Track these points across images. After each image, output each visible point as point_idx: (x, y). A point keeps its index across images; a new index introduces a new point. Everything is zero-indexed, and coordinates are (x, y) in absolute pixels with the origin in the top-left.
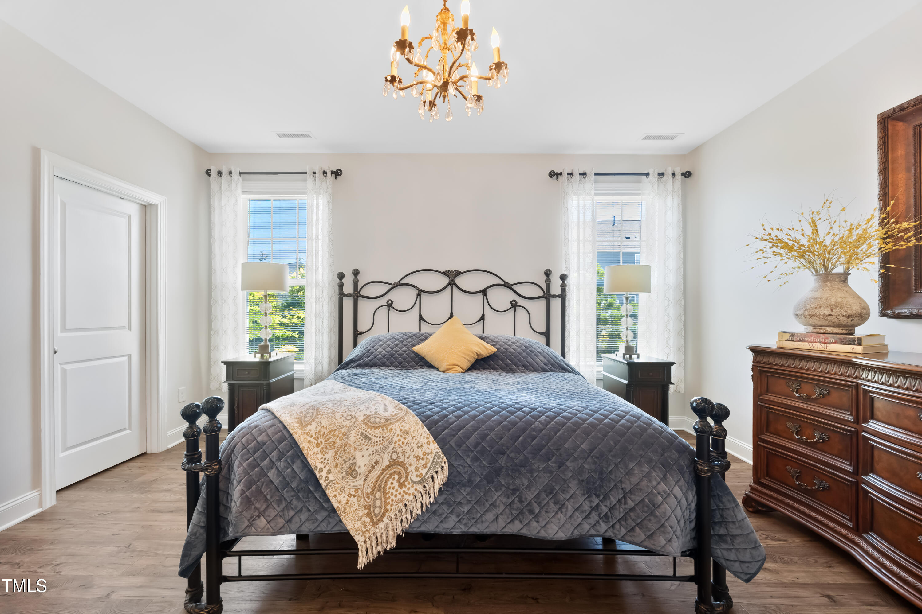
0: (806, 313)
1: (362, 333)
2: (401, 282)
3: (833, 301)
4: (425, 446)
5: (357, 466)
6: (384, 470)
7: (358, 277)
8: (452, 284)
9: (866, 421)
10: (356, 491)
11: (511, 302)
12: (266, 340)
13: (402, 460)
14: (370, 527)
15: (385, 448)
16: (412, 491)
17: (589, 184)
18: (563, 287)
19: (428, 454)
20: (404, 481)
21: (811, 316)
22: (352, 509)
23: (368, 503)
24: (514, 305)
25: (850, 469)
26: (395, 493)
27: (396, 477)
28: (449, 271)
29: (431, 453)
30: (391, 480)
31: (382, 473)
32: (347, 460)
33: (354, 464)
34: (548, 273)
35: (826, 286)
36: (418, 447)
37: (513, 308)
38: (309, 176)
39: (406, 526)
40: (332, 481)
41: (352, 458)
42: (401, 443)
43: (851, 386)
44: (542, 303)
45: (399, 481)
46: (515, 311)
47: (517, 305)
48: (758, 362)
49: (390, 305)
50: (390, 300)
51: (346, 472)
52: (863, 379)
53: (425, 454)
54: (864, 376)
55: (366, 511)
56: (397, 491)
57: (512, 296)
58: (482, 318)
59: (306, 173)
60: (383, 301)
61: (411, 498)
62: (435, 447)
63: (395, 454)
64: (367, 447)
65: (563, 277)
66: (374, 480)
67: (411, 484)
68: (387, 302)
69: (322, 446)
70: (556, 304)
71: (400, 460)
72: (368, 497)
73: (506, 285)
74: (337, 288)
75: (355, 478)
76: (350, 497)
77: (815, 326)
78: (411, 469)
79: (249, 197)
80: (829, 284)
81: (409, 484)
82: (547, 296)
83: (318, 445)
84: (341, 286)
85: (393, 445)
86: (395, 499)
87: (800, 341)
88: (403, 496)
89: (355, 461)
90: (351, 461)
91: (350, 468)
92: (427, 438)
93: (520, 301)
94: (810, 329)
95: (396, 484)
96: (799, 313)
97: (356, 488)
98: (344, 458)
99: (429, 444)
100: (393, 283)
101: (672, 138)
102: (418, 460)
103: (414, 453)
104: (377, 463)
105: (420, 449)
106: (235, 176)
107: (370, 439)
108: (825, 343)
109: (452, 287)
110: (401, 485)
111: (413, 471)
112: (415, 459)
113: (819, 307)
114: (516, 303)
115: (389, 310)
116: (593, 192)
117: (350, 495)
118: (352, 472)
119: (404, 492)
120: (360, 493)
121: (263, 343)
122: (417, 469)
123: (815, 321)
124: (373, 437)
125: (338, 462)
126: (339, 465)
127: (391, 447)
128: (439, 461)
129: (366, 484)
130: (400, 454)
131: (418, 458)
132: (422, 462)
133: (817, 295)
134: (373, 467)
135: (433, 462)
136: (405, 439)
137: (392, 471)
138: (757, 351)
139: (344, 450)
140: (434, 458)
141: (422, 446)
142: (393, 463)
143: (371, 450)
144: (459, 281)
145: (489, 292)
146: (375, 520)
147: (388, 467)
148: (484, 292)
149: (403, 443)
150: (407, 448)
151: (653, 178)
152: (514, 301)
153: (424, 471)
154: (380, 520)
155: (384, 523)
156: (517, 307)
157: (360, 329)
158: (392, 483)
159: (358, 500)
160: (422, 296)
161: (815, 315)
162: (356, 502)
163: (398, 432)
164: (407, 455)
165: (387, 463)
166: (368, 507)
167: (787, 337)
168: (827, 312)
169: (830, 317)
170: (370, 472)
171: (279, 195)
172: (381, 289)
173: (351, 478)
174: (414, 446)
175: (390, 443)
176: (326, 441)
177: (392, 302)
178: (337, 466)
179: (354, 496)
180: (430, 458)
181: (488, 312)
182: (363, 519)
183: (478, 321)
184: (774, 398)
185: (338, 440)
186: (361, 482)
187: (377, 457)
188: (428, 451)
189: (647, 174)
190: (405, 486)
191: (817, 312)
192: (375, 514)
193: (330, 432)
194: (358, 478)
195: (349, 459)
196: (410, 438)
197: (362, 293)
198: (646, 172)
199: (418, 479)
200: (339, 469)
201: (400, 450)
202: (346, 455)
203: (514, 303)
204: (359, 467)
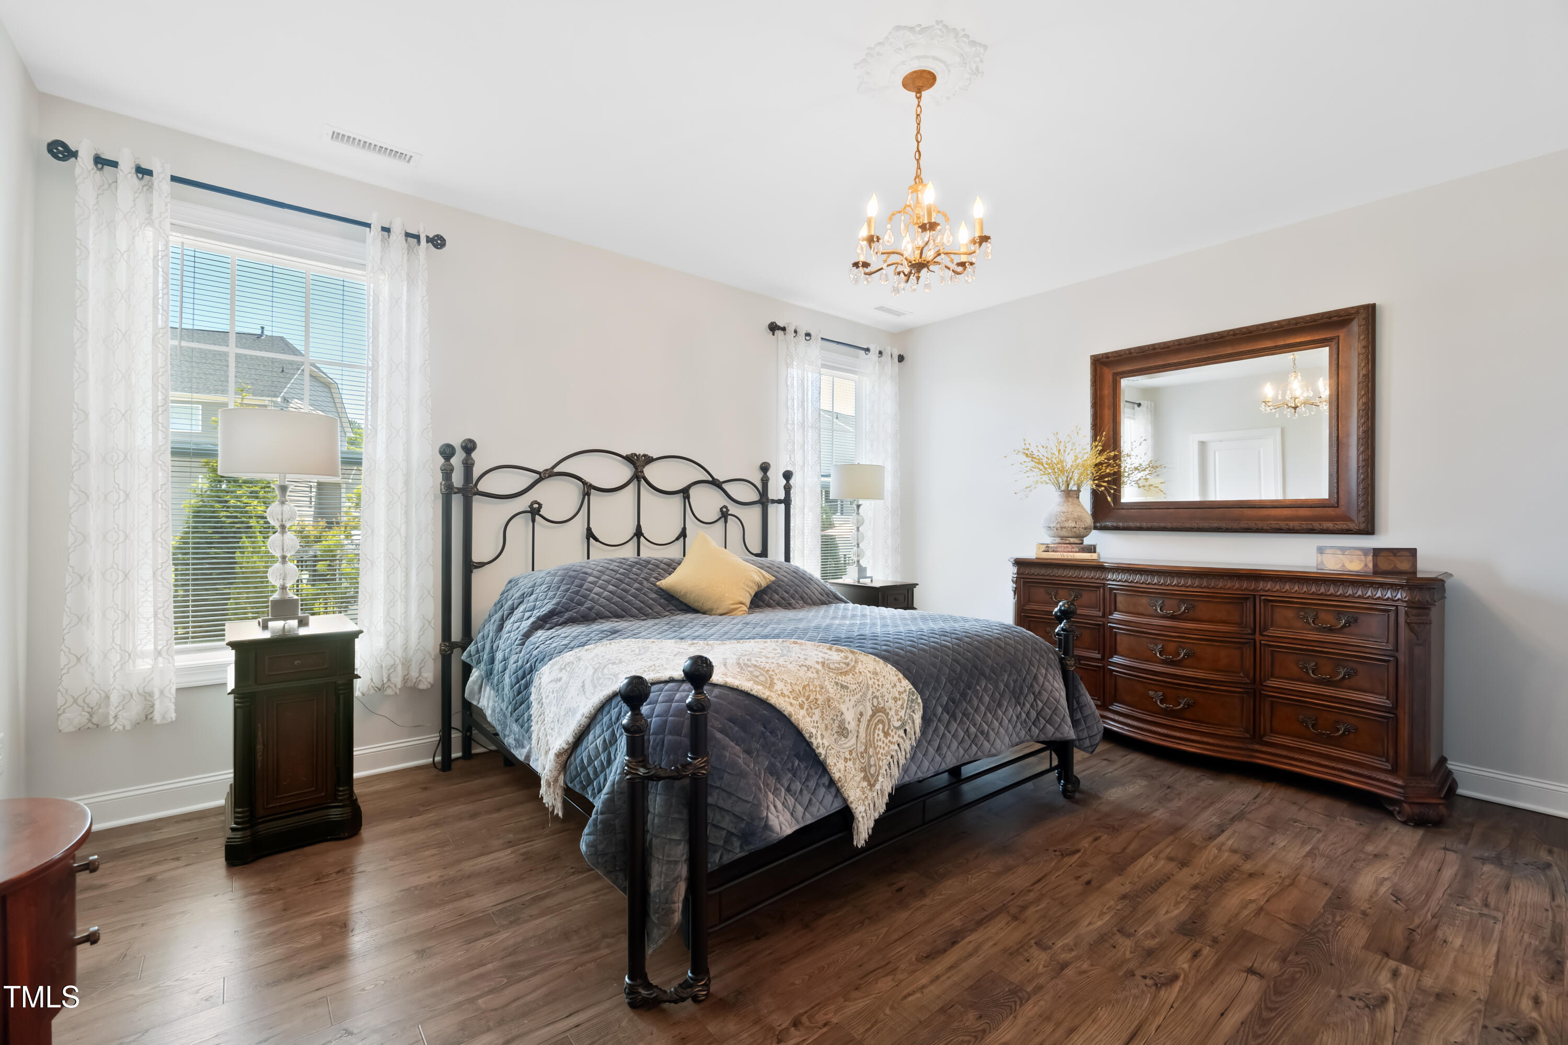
0: (1058, 526)
1: (482, 565)
2: (556, 470)
3: (1075, 515)
4: (898, 684)
5: (847, 722)
6: (869, 721)
7: (474, 455)
8: (638, 477)
9: (1111, 614)
10: (851, 752)
11: (721, 509)
12: (283, 588)
13: (882, 705)
14: (867, 792)
15: (865, 694)
16: (896, 738)
17: (814, 350)
18: (788, 489)
19: (902, 693)
20: (888, 729)
21: (1062, 528)
22: (851, 776)
23: (863, 763)
24: (724, 514)
25: (1099, 656)
26: (882, 746)
27: (881, 726)
28: (635, 455)
29: (905, 691)
30: (877, 731)
31: (868, 725)
32: (835, 718)
33: (842, 722)
34: (765, 468)
35: (1069, 501)
36: (893, 687)
37: (723, 519)
38: (374, 234)
39: (894, 782)
40: (828, 747)
41: (839, 714)
42: (876, 686)
43: (1099, 587)
44: (757, 511)
45: (883, 731)
46: (726, 522)
47: (729, 513)
48: (1022, 574)
49: (535, 511)
50: (536, 502)
51: (837, 732)
52: (1109, 580)
53: (900, 693)
54: (1109, 577)
55: (862, 775)
56: (883, 742)
57: (722, 501)
58: (683, 534)
59: (368, 225)
60: (523, 503)
61: (896, 747)
62: (906, 684)
63: (875, 700)
64: (848, 698)
65: (788, 475)
66: (864, 735)
67: (894, 731)
68: (531, 506)
69: (806, 707)
70: (776, 513)
71: (881, 706)
72: (863, 757)
73: (716, 483)
74: (439, 476)
75: (846, 737)
76: (846, 762)
77: (1062, 538)
78: (892, 713)
79: (181, 240)
80: (1070, 499)
81: (892, 731)
82: (764, 501)
83: (801, 706)
84: (447, 473)
85: (871, 690)
86: (884, 752)
87: (1054, 551)
88: (889, 747)
89: (843, 717)
90: (839, 718)
91: (839, 727)
92: (897, 675)
93: (733, 509)
94: (1058, 540)
95: (882, 735)
96: (1052, 525)
97: (850, 749)
98: (832, 716)
99: (900, 682)
100: (541, 470)
101: (898, 314)
102: (896, 702)
103: (891, 695)
104: (861, 714)
105: (895, 689)
106: (162, 183)
107: (847, 688)
108: (1072, 552)
109: (639, 481)
110: (886, 734)
111: (894, 715)
112: (893, 702)
113: (1067, 520)
114: (728, 510)
115: (533, 521)
116: (819, 362)
117: (846, 760)
118: (843, 732)
119: (890, 741)
120: (854, 755)
121: (276, 596)
122: (897, 713)
123: (1064, 533)
124: (849, 685)
125: (826, 722)
126: (829, 726)
127: (870, 692)
128: (914, 698)
129: (859, 742)
130: (880, 699)
131: (895, 699)
132: (900, 703)
133: (1064, 509)
134: (859, 720)
135: (908, 701)
136: (878, 680)
137: (876, 721)
138: (1019, 563)
139: (829, 707)
140: (909, 697)
141: (895, 685)
142: (876, 710)
143: (853, 699)
144: (650, 471)
145: (692, 492)
146: (872, 782)
147: (872, 716)
148: (685, 493)
149: (878, 685)
150: (884, 690)
151: (873, 355)
152: (725, 507)
153: (902, 713)
154: (876, 780)
155: (880, 782)
156: (729, 517)
157: (476, 557)
158: (878, 735)
159: (854, 764)
160: (591, 497)
161: (1065, 528)
162: (852, 766)
163: (869, 675)
164: (886, 698)
165: (870, 713)
166: (863, 770)
167: (1043, 548)
168: (1073, 525)
169: (1075, 529)
170: (858, 725)
171: (271, 254)
172: (521, 481)
173: (843, 739)
174: (888, 686)
175: (868, 688)
176: (807, 700)
177: (540, 506)
178: (826, 727)
179: (850, 760)
180: (905, 696)
181: (691, 524)
182: (861, 786)
183: (677, 539)
184: (1035, 607)
185: (818, 696)
186: (854, 740)
187: (861, 708)
188: (902, 689)
189: (867, 350)
190: (889, 735)
191: (1066, 525)
192: (871, 774)
193: (804, 688)
194: (850, 737)
195: (837, 716)
196: (882, 679)
197: (483, 486)
198: (865, 347)
199: (899, 724)
200: (829, 731)
201: (878, 694)
202: (832, 712)
203: (724, 510)
204: (849, 723)
